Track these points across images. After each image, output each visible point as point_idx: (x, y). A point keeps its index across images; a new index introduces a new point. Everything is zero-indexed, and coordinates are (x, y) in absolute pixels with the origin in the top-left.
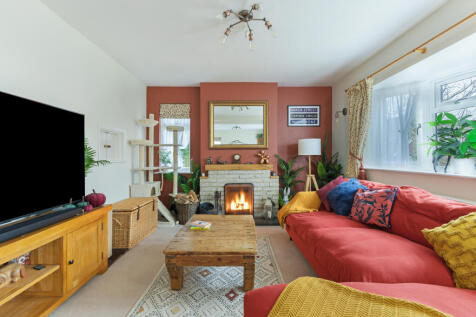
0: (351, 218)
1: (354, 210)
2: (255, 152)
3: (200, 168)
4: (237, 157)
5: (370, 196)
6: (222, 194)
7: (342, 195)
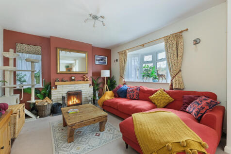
0: (127, 98)
1: (128, 95)
2: (82, 75)
3: (50, 84)
4: (73, 78)
5: (132, 90)
6: (66, 97)
7: (123, 91)
